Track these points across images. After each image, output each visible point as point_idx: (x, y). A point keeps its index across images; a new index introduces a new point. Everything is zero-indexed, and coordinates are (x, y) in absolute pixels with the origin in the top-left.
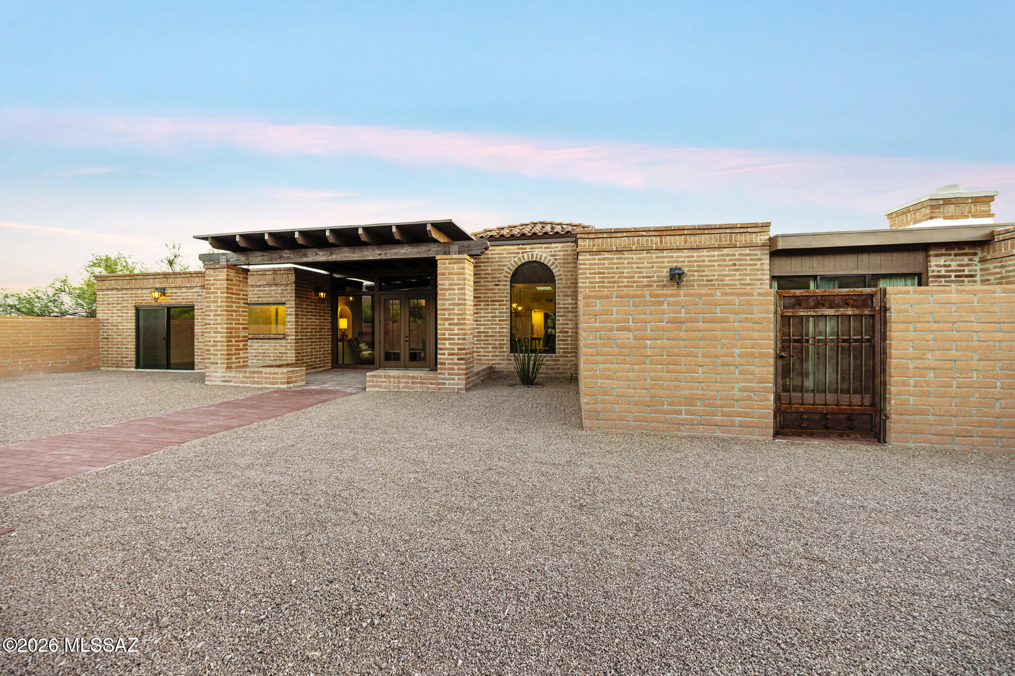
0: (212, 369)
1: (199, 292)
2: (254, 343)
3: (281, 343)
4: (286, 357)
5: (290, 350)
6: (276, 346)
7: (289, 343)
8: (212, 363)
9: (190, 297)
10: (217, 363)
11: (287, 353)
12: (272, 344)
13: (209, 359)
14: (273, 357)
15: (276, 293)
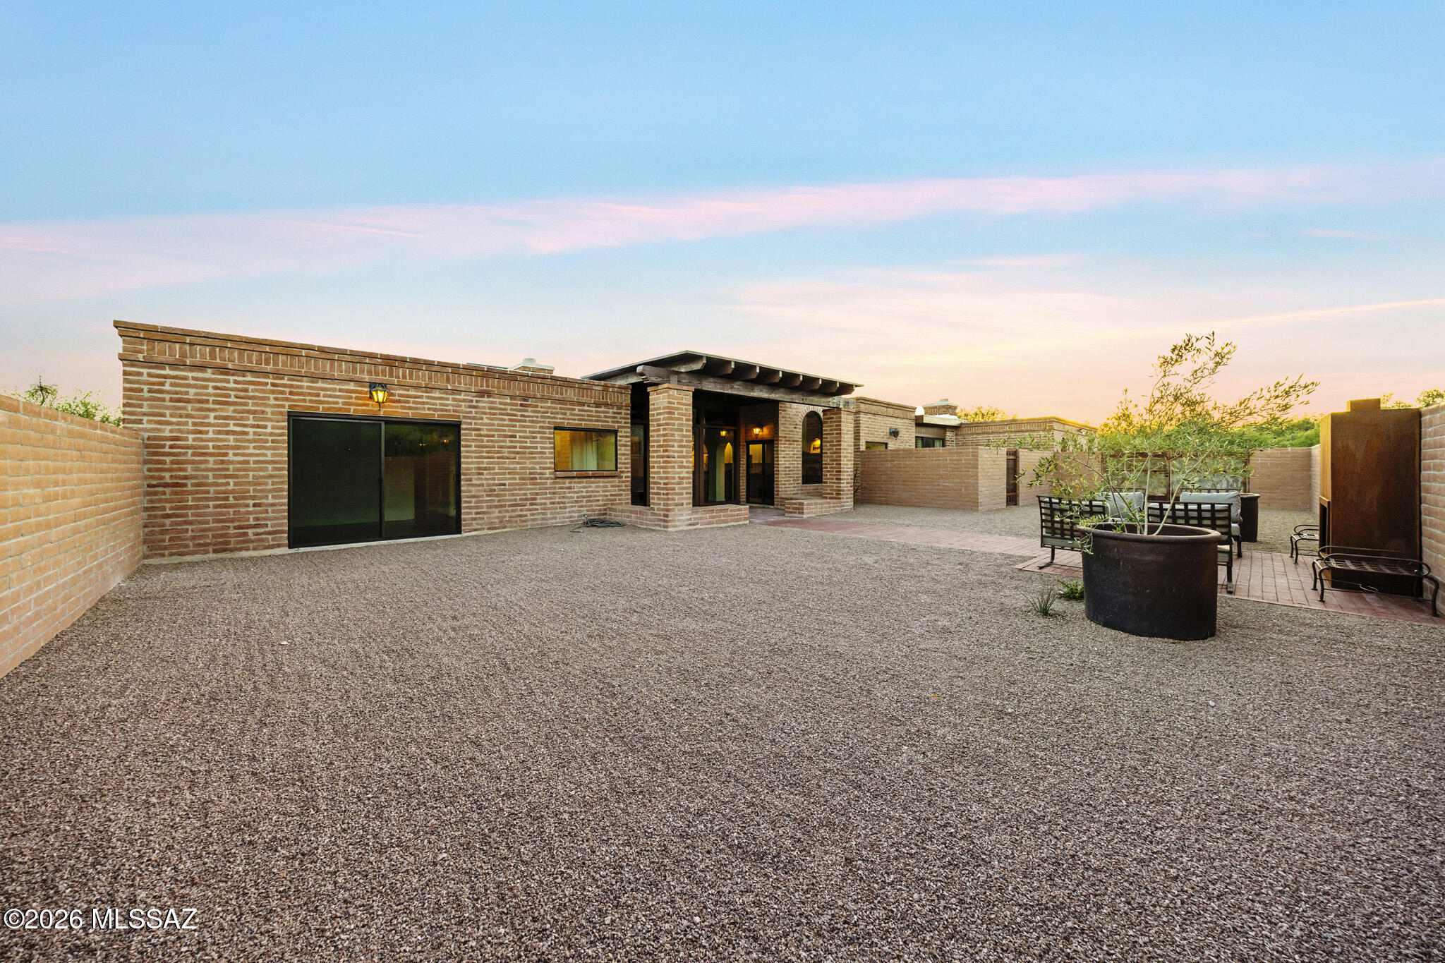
0: (676, 512)
1: (472, 401)
2: (575, 483)
3: (614, 482)
4: (619, 500)
5: (624, 490)
6: (607, 487)
7: (623, 482)
8: (677, 505)
9: (450, 408)
10: (682, 504)
11: (621, 495)
12: (601, 484)
13: (674, 499)
14: (603, 500)
15: (606, 417)
